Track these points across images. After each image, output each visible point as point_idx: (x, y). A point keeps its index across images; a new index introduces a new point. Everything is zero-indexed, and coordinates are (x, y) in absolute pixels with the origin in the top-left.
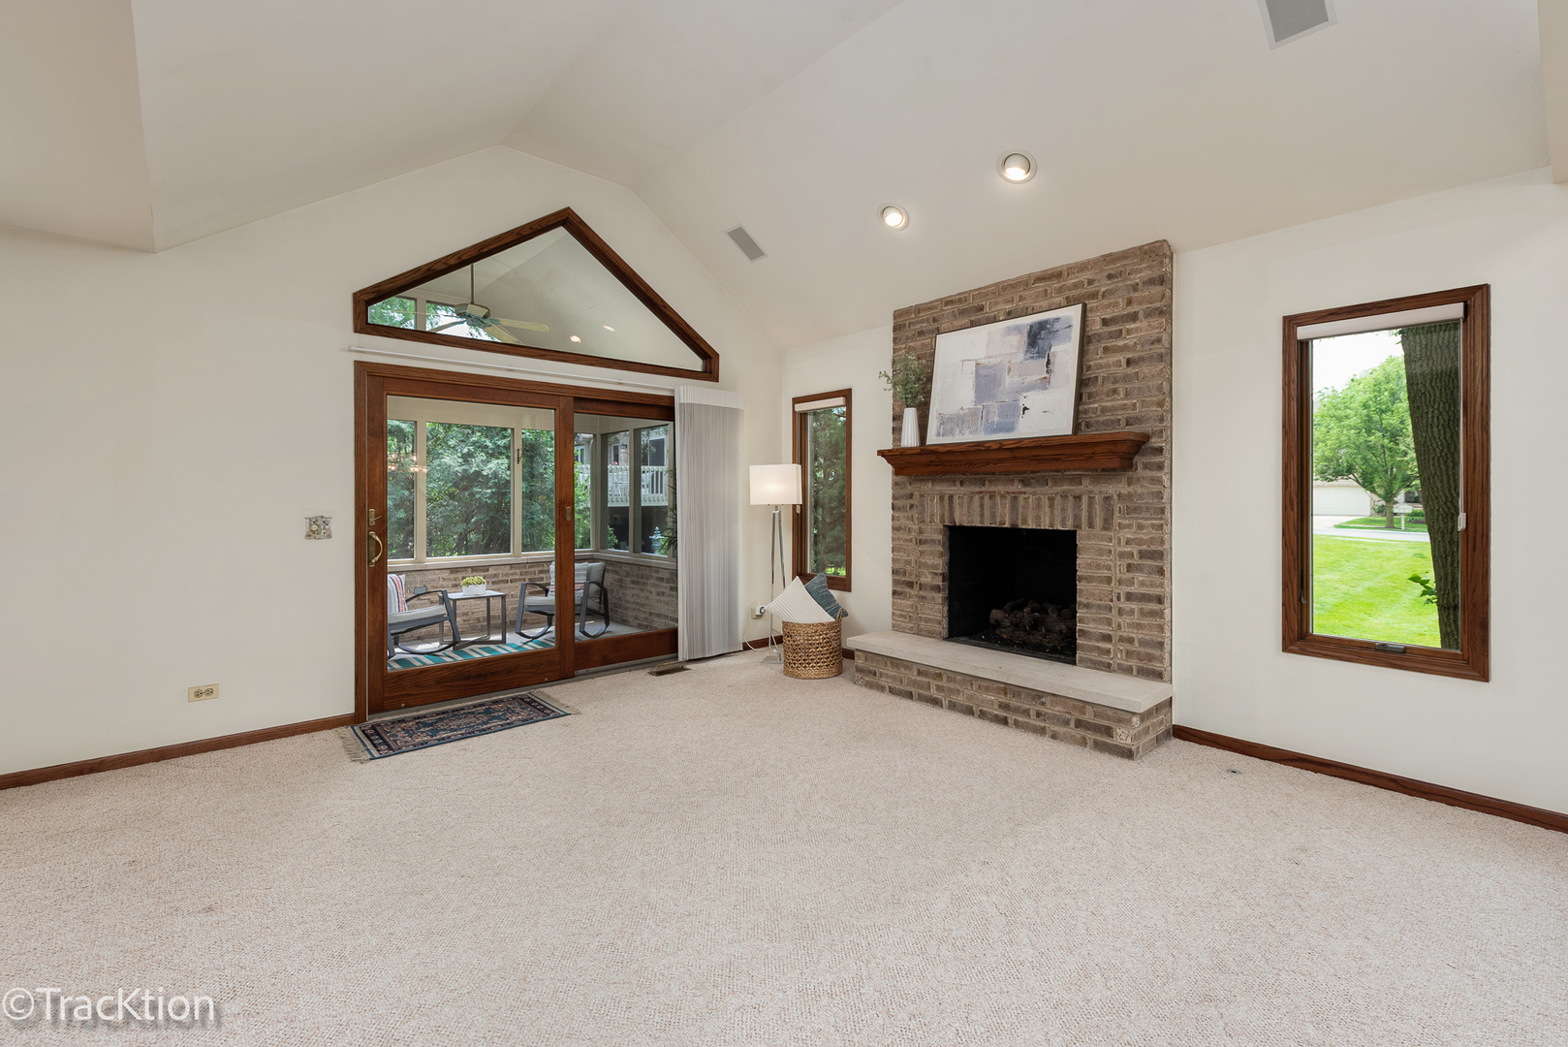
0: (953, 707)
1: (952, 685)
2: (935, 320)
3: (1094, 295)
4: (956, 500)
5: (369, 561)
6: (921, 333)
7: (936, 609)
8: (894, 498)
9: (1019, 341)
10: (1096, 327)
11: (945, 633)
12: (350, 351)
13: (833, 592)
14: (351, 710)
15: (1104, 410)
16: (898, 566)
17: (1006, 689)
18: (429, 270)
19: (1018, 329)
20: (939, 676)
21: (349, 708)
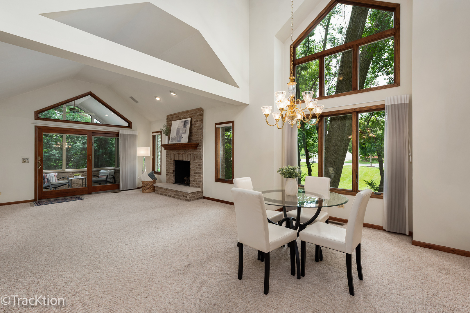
0: (169, 196)
1: (168, 192)
2: (173, 118)
3: (193, 116)
4: (175, 155)
5: (38, 168)
6: (171, 120)
7: (172, 178)
8: (167, 155)
9: (183, 124)
10: (193, 122)
11: (174, 182)
12: (33, 123)
13: (155, 175)
14: (33, 199)
15: (194, 138)
16: (167, 169)
17: (175, 191)
18: (54, 106)
19: (183, 121)
20: (167, 190)
21: (33, 198)
